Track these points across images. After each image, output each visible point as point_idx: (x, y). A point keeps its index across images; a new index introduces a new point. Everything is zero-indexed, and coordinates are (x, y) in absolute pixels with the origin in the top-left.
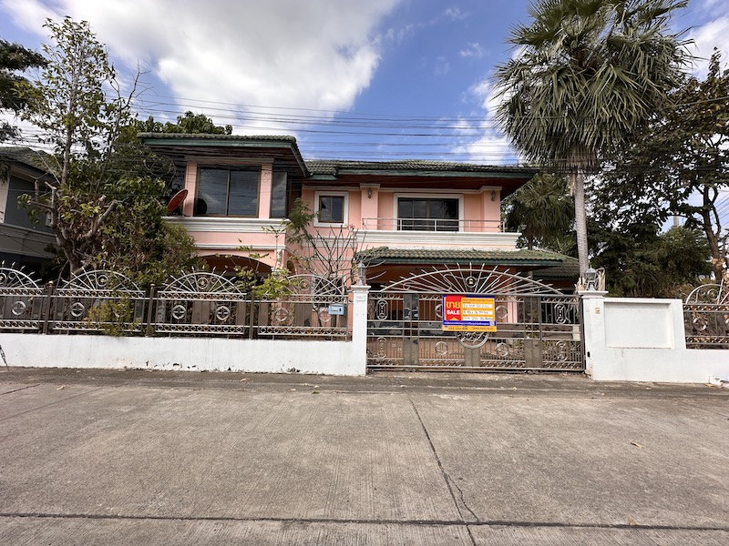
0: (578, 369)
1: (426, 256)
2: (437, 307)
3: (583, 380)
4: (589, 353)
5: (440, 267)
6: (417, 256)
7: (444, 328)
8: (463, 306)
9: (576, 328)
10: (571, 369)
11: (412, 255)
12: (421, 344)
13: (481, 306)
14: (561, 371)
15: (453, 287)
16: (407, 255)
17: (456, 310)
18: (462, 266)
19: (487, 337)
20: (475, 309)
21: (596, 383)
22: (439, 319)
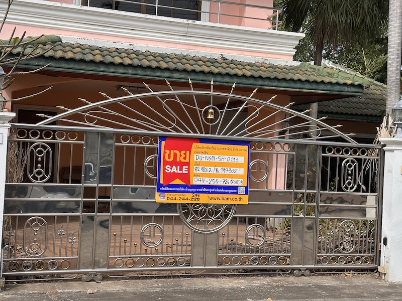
0: (369, 265)
1: (136, 62)
2: (148, 159)
3: (374, 282)
4: (385, 240)
5: (159, 84)
6: (118, 60)
7: (159, 198)
8: (195, 157)
9: (371, 198)
10: (359, 265)
11: (109, 59)
12: (115, 228)
13: (226, 159)
14: (343, 270)
15: (179, 124)
16: (98, 58)
17: (182, 164)
18: (196, 86)
19: (232, 214)
20: (215, 165)
21: (393, 286)
22: (150, 181)
